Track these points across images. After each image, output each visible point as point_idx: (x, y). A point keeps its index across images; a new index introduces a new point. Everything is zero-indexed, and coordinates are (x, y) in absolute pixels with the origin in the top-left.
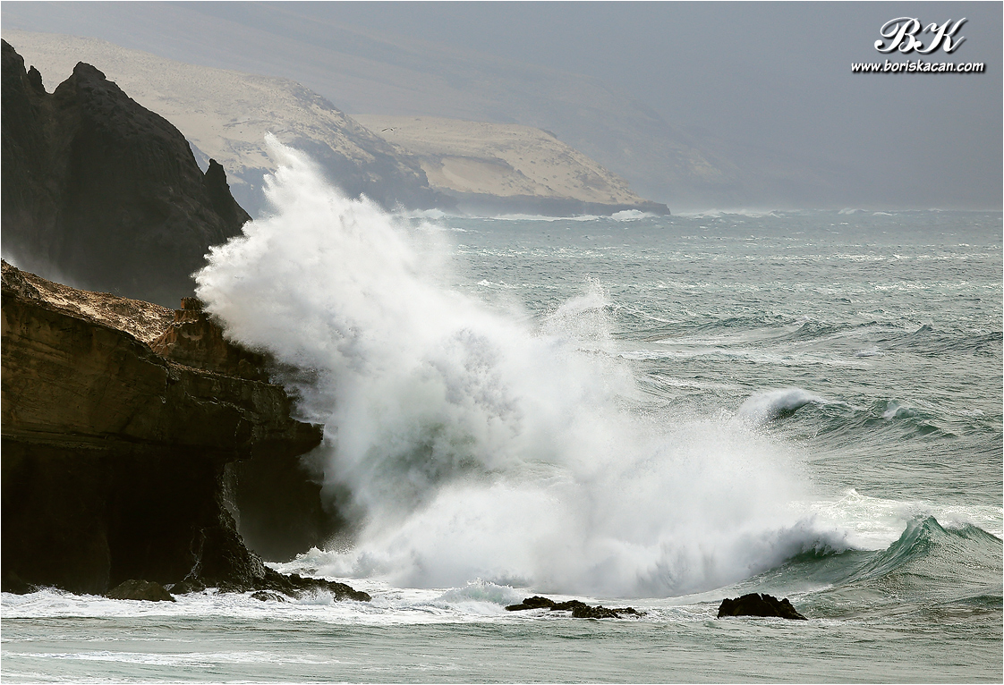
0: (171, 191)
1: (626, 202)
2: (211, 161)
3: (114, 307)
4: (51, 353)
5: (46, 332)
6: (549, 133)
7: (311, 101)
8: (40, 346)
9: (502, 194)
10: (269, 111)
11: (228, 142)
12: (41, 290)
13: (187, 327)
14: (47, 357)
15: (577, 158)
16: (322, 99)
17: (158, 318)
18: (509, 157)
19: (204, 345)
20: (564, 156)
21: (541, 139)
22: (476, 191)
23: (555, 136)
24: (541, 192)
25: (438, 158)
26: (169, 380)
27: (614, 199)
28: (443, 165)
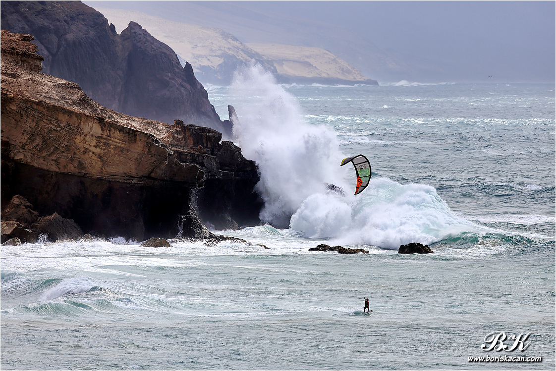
0: (170, 75)
1: (360, 80)
2: (186, 62)
3: (146, 123)
4: (119, 143)
5: (117, 134)
6: (327, 50)
7: (228, 37)
8: (114, 140)
9: (308, 76)
10: (210, 42)
11: (193, 54)
12: (115, 116)
13: (177, 132)
15: (339, 61)
16: (233, 37)
17: (164, 128)
18: (311, 61)
19: (184, 139)
20: (334, 60)
21: (325, 53)
22: (298, 75)
23: (330, 52)
24: (324, 75)
25: (281, 61)
26: (169, 154)
27: (355, 78)
28: (283, 64)
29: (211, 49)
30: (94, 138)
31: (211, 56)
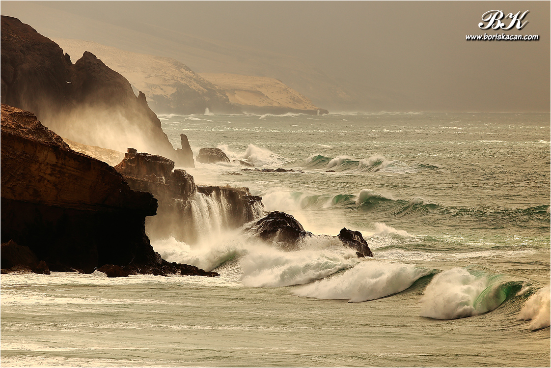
2: (140, 92)
5: (72, 162)
6: (279, 80)
7: (181, 67)
9: (260, 106)
10: (164, 71)
11: (147, 84)
13: (130, 161)
14: (73, 173)
15: (291, 91)
16: (186, 66)
18: (262, 90)
19: (137, 168)
20: (285, 90)
21: (276, 83)
23: (282, 82)
24: (275, 104)
25: (233, 91)
26: (122, 182)
28: (235, 94)
29: (165, 79)
30: (49, 166)
31: (165, 85)
